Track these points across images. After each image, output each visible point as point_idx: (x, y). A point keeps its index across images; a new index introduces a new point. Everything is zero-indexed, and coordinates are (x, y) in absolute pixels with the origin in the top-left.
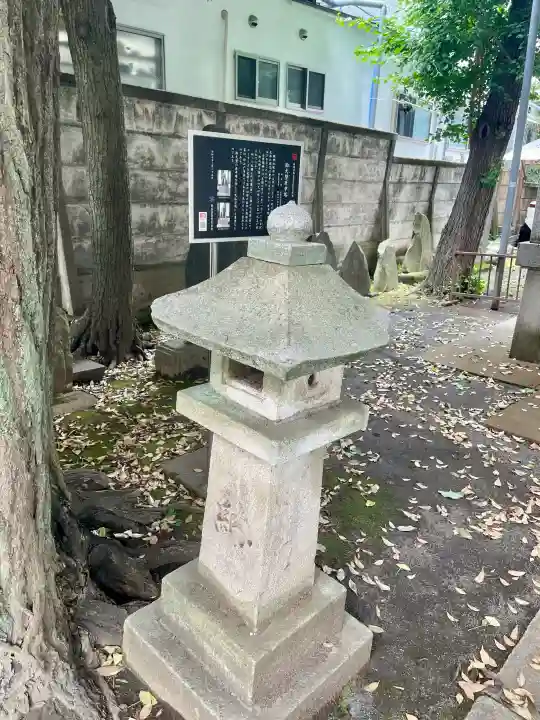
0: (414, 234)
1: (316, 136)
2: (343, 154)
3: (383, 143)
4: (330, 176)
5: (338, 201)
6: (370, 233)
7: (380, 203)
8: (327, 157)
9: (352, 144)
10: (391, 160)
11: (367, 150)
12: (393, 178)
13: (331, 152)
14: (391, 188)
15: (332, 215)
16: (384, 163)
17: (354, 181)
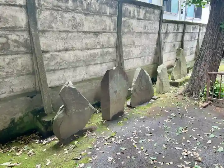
0: (177, 59)
1: (114, 6)
2: (134, 17)
3: (157, 12)
4: (126, 30)
5: (133, 45)
6: (153, 60)
7: (157, 44)
8: (123, 19)
9: (138, 12)
10: (161, 21)
11: (148, 15)
12: (163, 31)
13: (125, 16)
14: (162, 36)
15: (129, 53)
16: (158, 23)
17: (141, 33)
